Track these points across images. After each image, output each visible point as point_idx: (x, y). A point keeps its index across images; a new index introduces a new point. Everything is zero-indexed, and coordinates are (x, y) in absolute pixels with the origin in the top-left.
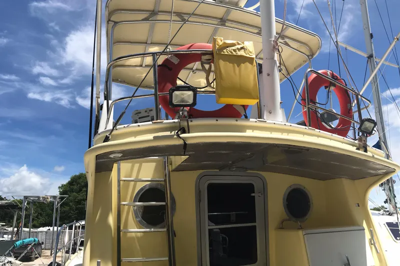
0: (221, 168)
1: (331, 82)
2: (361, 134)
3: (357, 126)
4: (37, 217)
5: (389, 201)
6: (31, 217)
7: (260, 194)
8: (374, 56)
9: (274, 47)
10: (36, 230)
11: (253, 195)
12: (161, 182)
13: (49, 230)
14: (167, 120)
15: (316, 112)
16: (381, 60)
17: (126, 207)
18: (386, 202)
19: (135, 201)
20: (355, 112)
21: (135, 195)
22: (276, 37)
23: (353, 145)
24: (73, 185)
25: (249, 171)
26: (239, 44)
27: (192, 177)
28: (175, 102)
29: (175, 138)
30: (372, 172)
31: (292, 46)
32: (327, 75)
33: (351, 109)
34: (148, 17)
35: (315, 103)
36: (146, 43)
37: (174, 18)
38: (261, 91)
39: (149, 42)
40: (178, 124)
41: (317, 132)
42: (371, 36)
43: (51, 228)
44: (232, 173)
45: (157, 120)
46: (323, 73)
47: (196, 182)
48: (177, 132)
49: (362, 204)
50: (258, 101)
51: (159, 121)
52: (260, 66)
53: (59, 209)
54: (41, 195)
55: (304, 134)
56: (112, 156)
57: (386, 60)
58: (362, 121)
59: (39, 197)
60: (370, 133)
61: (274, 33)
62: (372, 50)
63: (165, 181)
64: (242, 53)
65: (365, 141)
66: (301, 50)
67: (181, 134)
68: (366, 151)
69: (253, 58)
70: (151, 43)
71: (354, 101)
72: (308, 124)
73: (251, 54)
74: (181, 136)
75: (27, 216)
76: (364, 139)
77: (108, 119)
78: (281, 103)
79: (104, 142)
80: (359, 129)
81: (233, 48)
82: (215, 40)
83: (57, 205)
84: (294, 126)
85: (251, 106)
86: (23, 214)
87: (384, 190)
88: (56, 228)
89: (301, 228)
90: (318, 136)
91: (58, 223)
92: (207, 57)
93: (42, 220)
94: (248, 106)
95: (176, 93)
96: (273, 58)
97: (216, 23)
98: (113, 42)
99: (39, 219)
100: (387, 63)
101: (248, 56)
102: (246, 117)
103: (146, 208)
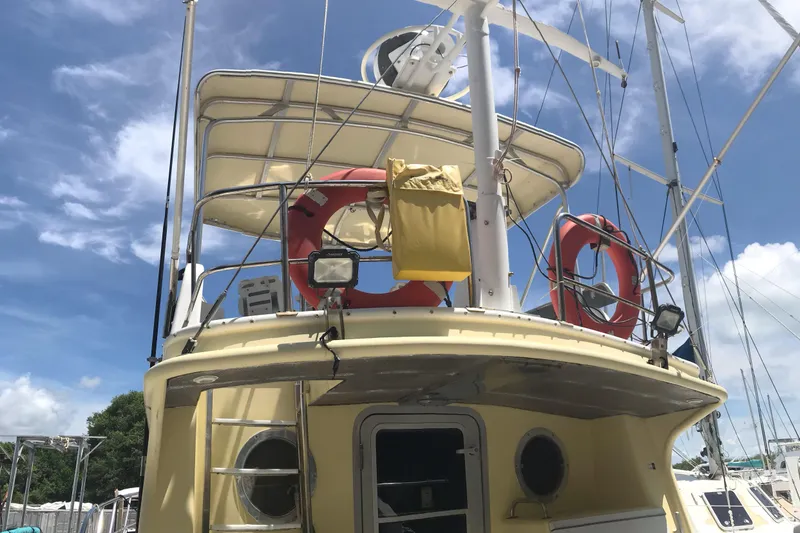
0: (403, 400)
1: (601, 237)
2: (656, 333)
3: (650, 318)
4: (40, 480)
5: (709, 452)
6: (29, 482)
7: (473, 451)
8: (679, 184)
9: (496, 172)
10: (36, 508)
11: (460, 451)
12: (289, 428)
13: (64, 508)
14: (303, 310)
15: (575, 293)
16: (694, 192)
17: (223, 478)
18: (704, 453)
19: (238, 465)
20: (645, 290)
21: (239, 451)
22: (499, 153)
23: (643, 355)
24: (117, 415)
25: (453, 405)
26: (432, 170)
27: (347, 416)
28: (318, 278)
29: (318, 349)
30: (677, 403)
31: (528, 165)
32: (595, 223)
33: (637, 285)
34: (271, 110)
35: (572, 276)
36: (266, 156)
37: (320, 114)
38: (474, 255)
39: (270, 154)
40: (324, 320)
41: (576, 330)
42: (675, 147)
43: (68, 505)
44: (423, 409)
45: (285, 311)
46: (589, 220)
47: (355, 428)
48: (323, 337)
49: (660, 464)
50: (469, 274)
51: (289, 313)
52: (472, 206)
53: (86, 464)
54: (53, 435)
55: (552, 334)
56: (198, 380)
57: (703, 191)
58: (659, 310)
59: (47, 440)
60: (674, 332)
61: (496, 146)
62: (676, 173)
63: (298, 425)
64: (439, 187)
65: (665, 346)
66: (545, 173)
67: (330, 340)
68: (665, 366)
69: (460, 196)
70: (274, 157)
71: (642, 271)
72: (559, 316)
73: (456, 189)
74: (329, 344)
75: (21, 480)
76: (661, 342)
77: (193, 302)
78: (510, 275)
79: (185, 352)
80: (653, 323)
81: (422, 178)
82: (390, 164)
83: (82, 456)
84: (535, 321)
85: (457, 282)
86: (14, 473)
87: (700, 431)
88: (77, 504)
89: (548, 517)
90: (579, 339)
91: (82, 494)
92: (377, 194)
93: (49, 487)
94: (451, 282)
95: (321, 261)
96: (493, 192)
97: (392, 124)
98: (206, 155)
99: (45, 484)
100: (704, 198)
101: (451, 192)
102: (449, 304)
103: (259, 480)
